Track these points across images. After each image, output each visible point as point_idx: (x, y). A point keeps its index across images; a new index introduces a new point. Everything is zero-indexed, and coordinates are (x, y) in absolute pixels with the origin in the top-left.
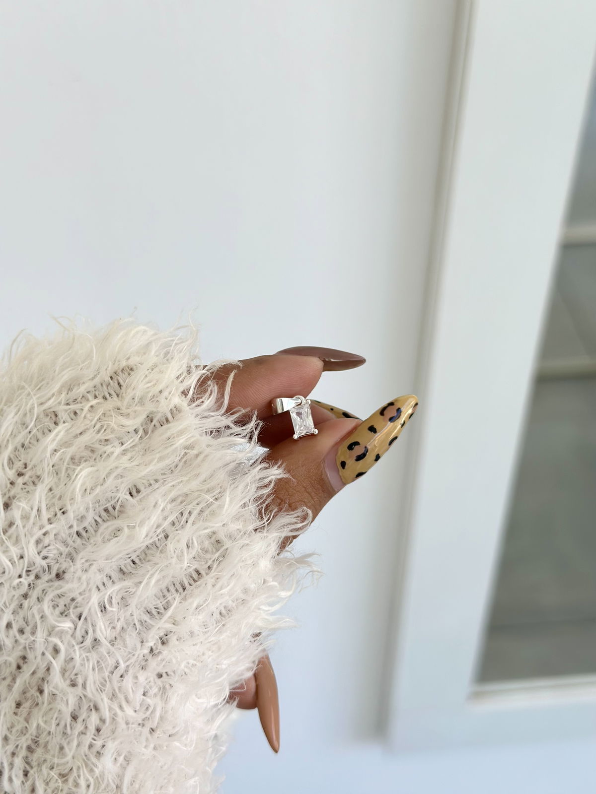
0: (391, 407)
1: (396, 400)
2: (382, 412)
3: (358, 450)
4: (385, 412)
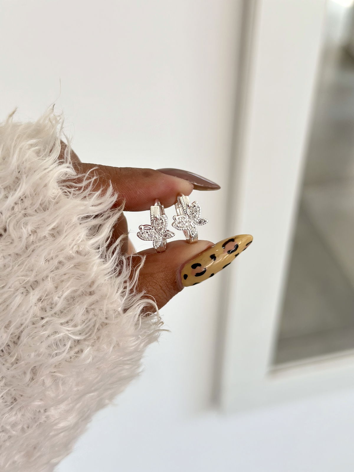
0: (232, 242)
2: (224, 244)
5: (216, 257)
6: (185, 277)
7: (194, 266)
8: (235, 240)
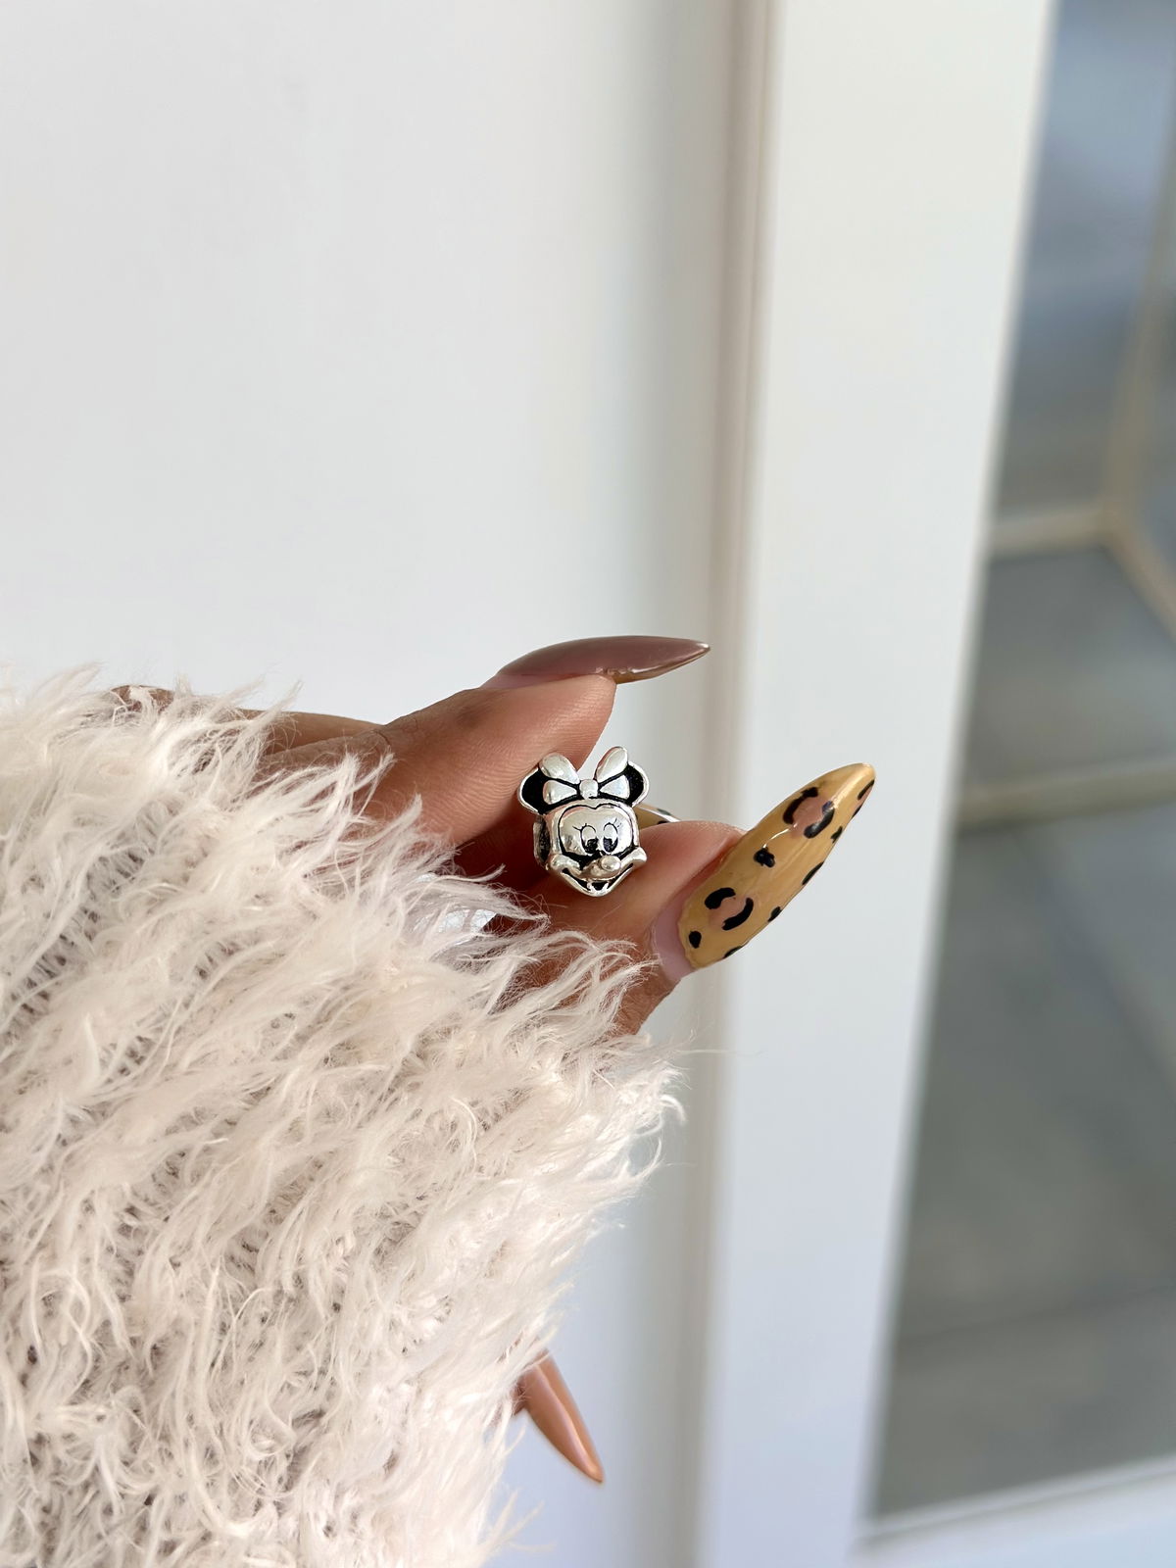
3: (731, 907)
5: (772, 857)
6: (695, 939)
7: (713, 901)
8: (819, 791)
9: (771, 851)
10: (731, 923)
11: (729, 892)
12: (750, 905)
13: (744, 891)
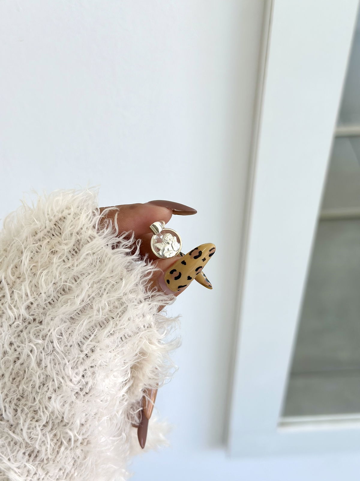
0: (196, 250)
1: (200, 246)
2: (190, 253)
3: (176, 274)
4: (192, 253)
5: (185, 263)
6: (168, 281)
7: (172, 272)
8: (198, 248)
9: (185, 261)
10: (177, 278)
11: (175, 270)
12: (180, 274)
13: (178, 271)
